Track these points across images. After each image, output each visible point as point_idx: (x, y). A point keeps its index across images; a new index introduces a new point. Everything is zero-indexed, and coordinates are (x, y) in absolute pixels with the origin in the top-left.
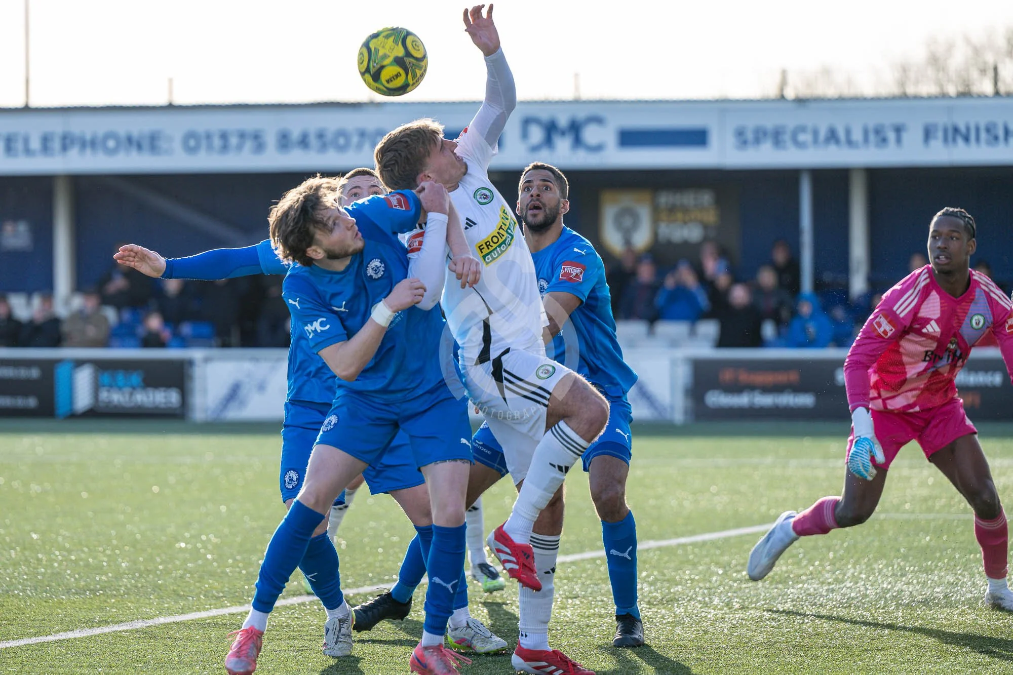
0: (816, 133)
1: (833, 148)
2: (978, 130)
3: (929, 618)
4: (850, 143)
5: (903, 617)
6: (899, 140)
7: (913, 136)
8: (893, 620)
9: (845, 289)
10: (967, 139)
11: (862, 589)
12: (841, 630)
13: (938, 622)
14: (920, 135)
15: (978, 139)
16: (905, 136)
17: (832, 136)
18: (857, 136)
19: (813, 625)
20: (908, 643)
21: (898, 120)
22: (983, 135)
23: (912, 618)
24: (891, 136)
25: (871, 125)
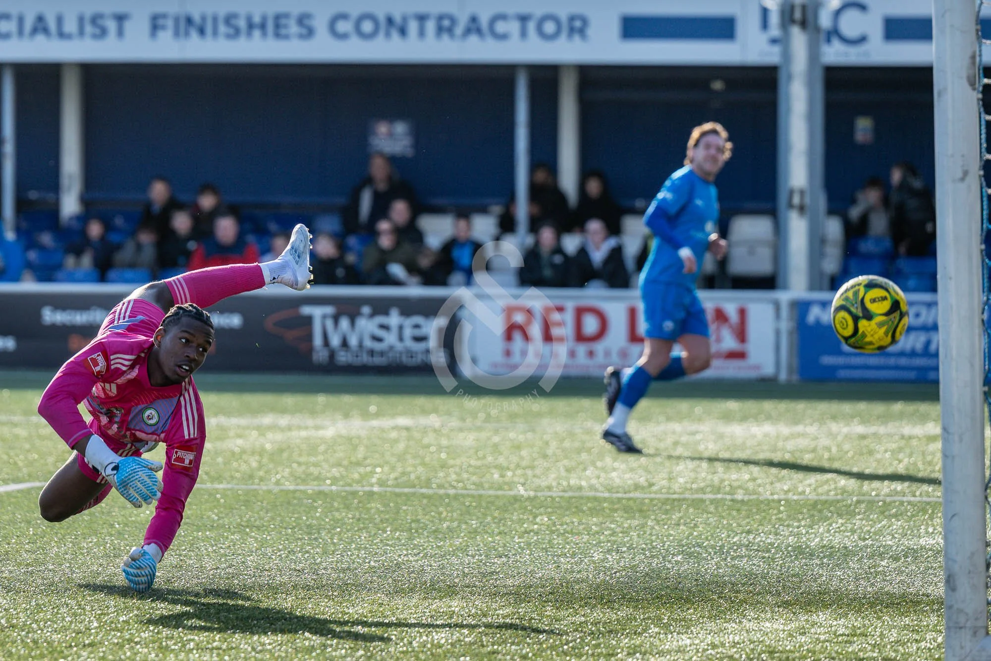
0: (21, 20)
1: (40, 38)
2: (215, 19)
3: (147, 607)
4: (62, 35)
5: (115, 607)
6: (120, 33)
7: (137, 27)
8: (102, 610)
9: (54, 211)
10: (202, 31)
11: (67, 570)
12: (40, 621)
13: (157, 612)
14: (146, 26)
15: (215, 33)
16: (128, 25)
17: (40, 26)
18: (71, 26)
19: (7, 615)
20: (120, 637)
21: (120, 9)
22: (222, 28)
23: (126, 607)
24: (112, 25)
25: (88, 13)
